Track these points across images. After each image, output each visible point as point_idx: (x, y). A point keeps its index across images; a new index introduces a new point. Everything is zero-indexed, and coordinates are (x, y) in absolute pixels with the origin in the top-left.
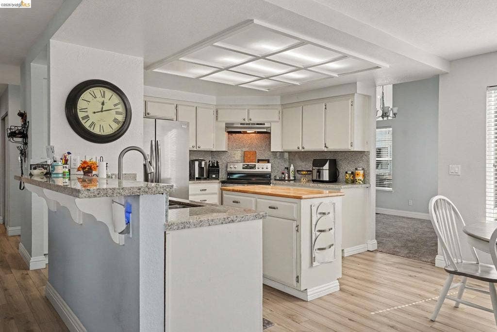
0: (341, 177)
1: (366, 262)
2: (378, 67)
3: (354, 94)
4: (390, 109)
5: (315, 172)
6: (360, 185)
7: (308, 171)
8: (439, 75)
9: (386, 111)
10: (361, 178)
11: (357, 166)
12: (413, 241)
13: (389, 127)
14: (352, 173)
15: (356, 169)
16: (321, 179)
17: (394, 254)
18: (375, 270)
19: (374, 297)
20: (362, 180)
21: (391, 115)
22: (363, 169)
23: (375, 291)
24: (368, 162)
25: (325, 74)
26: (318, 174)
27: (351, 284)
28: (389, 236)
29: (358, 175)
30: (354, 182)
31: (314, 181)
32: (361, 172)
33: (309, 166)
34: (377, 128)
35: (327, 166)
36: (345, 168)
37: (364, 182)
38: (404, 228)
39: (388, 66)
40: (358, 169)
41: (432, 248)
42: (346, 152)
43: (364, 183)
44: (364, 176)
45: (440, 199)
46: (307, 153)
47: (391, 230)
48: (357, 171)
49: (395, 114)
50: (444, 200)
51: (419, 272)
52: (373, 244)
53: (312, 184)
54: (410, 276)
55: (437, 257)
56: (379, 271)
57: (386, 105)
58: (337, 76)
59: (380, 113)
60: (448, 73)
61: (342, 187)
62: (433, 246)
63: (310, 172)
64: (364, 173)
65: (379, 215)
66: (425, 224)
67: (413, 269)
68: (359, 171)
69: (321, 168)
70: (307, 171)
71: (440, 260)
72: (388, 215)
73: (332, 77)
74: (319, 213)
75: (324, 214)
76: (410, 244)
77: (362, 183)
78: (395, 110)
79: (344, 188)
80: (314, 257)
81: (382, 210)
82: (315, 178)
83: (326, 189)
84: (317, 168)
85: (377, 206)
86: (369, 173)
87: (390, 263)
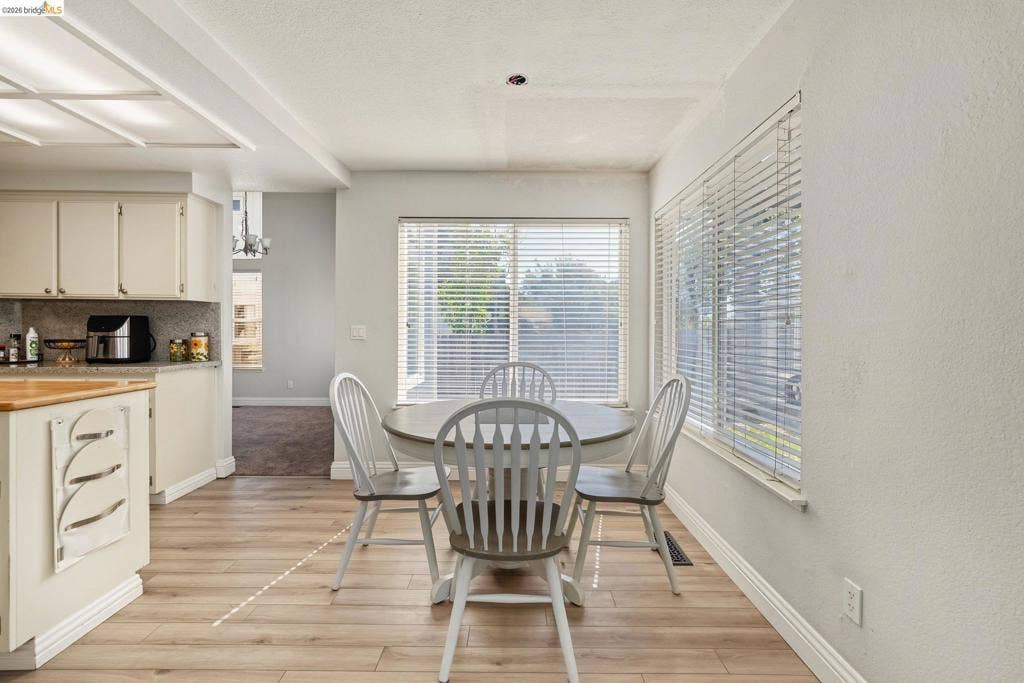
0: (160, 350)
1: (211, 503)
2: (234, 146)
3: (186, 194)
4: (257, 240)
5: (93, 342)
6: (201, 364)
7: (78, 341)
8: (335, 189)
9: (251, 241)
10: (203, 350)
11: (194, 329)
12: (296, 444)
13: (258, 271)
14: (185, 342)
15: (193, 335)
16: (111, 357)
17: (266, 472)
18: (231, 516)
19: (223, 580)
20: (205, 353)
21: (261, 249)
22: (207, 335)
23: (226, 566)
24: (217, 321)
25: (116, 135)
26: (102, 346)
27: (175, 566)
28: (258, 443)
29: (196, 345)
30: (188, 358)
31: (91, 361)
32: (204, 340)
33: (79, 331)
34: (235, 270)
35: (124, 330)
36: (166, 334)
37: (209, 358)
38: (281, 424)
39: (253, 148)
40: (198, 334)
41: (325, 450)
42: (171, 302)
43: (210, 360)
44: (209, 346)
45: (345, 379)
46: (75, 305)
47: (261, 431)
48: (193, 339)
49: (265, 249)
50: (350, 379)
51: (308, 498)
52: (226, 464)
53: (83, 368)
54: (294, 509)
55: (334, 465)
56: (236, 516)
57: (250, 232)
58: (144, 145)
59: (241, 245)
60: (348, 188)
61: (160, 369)
62: (325, 446)
63: (82, 343)
64: (209, 340)
65: (238, 410)
66: (311, 414)
67: (297, 494)
68: (197, 339)
69: (111, 334)
70: (72, 341)
71: (340, 468)
72: (255, 407)
73: (130, 145)
74: (78, 438)
75: (96, 436)
76: (291, 450)
77: (204, 359)
78: (267, 242)
79: (163, 372)
80: (62, 549)
81: (244, 401)
82: (92, 354)
83: (122, 378)
84: (100, 334)
85: (234, 396)
86: (219, 342)
87: (259, 492)
